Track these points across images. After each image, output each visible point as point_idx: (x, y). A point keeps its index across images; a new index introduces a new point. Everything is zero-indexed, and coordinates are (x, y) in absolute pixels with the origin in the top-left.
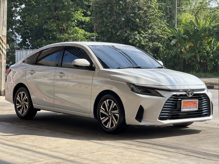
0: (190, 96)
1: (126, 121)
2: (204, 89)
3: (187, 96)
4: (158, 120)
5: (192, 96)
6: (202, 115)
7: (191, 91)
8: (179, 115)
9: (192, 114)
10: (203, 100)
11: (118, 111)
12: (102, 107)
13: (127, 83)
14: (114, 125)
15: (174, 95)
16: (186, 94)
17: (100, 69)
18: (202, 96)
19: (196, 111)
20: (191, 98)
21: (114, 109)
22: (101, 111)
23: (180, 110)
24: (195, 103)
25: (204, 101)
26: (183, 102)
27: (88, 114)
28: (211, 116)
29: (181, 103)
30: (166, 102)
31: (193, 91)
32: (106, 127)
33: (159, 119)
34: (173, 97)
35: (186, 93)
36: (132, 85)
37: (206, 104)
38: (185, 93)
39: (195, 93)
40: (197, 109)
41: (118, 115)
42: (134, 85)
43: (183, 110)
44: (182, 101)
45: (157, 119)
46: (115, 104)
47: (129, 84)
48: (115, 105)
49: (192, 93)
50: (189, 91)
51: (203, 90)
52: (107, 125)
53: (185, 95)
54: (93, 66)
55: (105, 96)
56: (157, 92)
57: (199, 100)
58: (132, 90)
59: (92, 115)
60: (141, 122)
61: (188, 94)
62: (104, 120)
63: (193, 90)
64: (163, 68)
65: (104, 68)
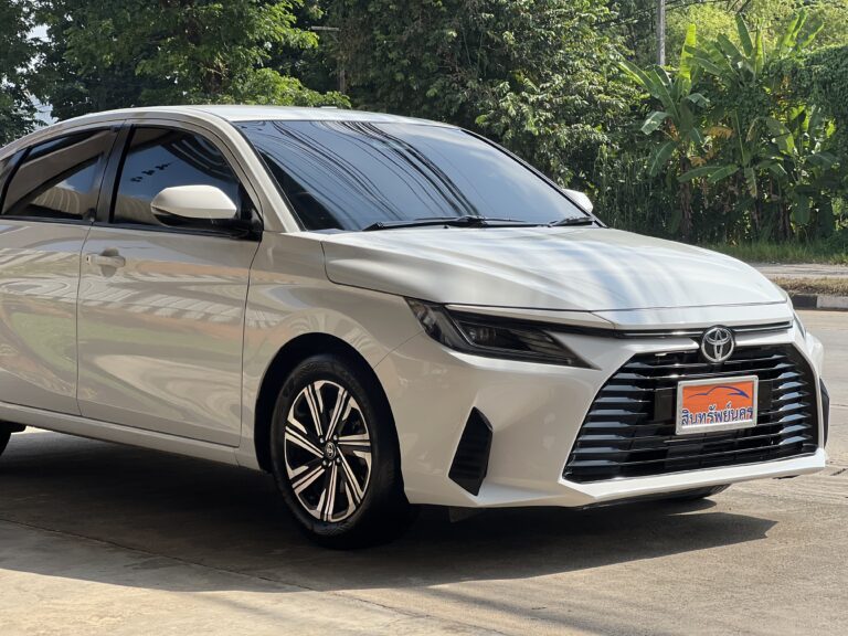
0: (719, 358)
1: (405, 489)
2: (787, 323)
3: (705, 360)
4: (563, 481)
5: (729, 359)
6: (779, 448)
7: (724, 335)
8: (664, 454)
9: (732, 446)
10: (782, 376)
11: (367, 436)
12: (295, 417)
13: (407, 298)
14: (352, 507)
15: (637, 358)
16: (699, 350)
17: (285, 231)
18: (775, 357)
19: (747, 432)
20: (723, 369)
21: (350, 426)
22: (287, 436)
23: (671, 431)
24: (742, 394)
25: (788, 382)
26: (685, 388)
27: (231, 450)
28: (820, 451)
29: (675, 392)
30: (601, 393)
31: (734, 334)
32: (312, 512)
33: (568, 478)
34: (637, 365)
35: (700, 345)
36: (434, 309)
37: (796, 395)
38: (695, 345)
39: (742, 342)
40: (751, 422)
41: (368, 458)
42: (441, 307)
43: (686, 427)
44: (682, 384)
45: (557, 479)
46: (353, 403)
47: (421, 304)
48: (353, 409)
49: (727, 347)
50: (713, 335)
51: (782, 326)
52: (317, 504)
53: (695, 356)
54: (255, 217)
55: (303, 365)
56: (556, 342)
57: (761, 376)
58: (435, 333)
59: (248, 457)
60: (476, 494)
61: (710, 348)
62: (302, 478)
63: (734, 331)
64: (590, 223)
65: (302, 229)
